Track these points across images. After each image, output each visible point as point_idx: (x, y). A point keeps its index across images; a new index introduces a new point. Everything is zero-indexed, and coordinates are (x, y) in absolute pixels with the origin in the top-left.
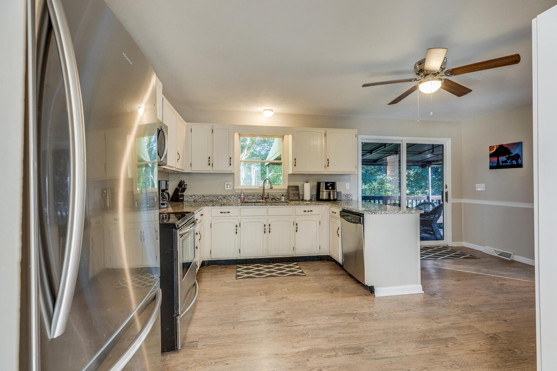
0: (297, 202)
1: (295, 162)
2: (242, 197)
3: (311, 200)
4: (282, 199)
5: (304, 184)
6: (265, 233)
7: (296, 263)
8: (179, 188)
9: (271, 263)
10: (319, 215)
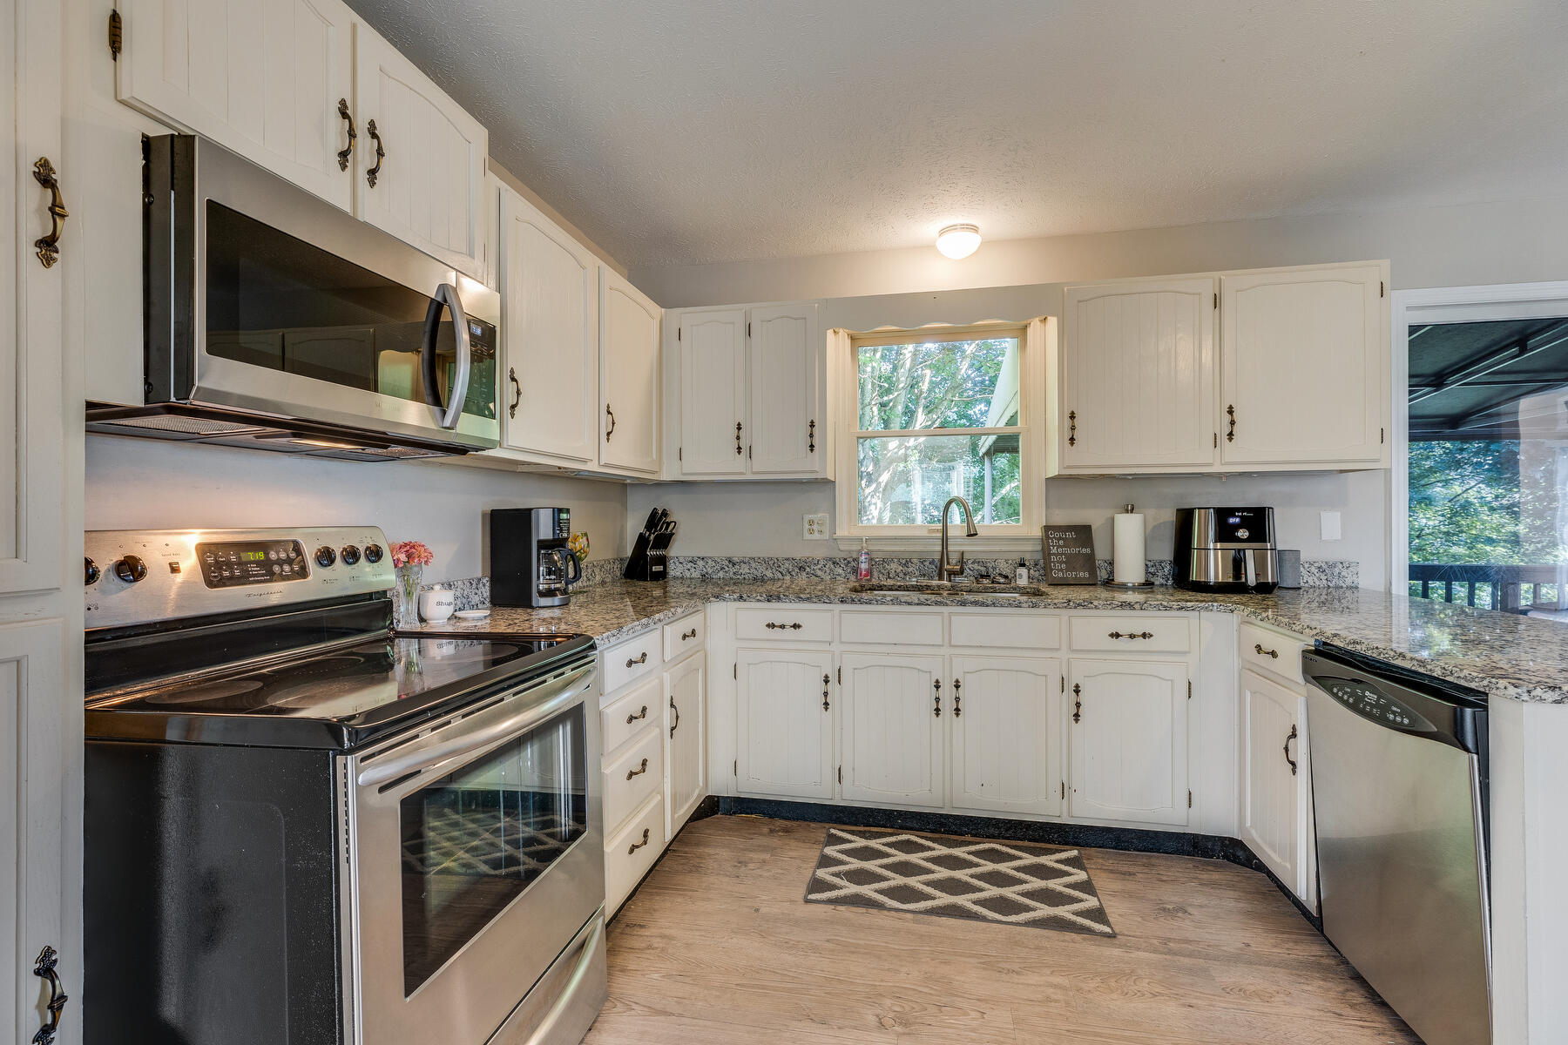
0: (1082, 594)
1: (1073, 428)
2: (864, 566)
3: (1148, 585)
4: (1021, 576)
5: (1113, 519)
6: (937, 715)
7: (1074, 853)
8: (649, 535)
9: (968, 838)
10: (1185, 653)
